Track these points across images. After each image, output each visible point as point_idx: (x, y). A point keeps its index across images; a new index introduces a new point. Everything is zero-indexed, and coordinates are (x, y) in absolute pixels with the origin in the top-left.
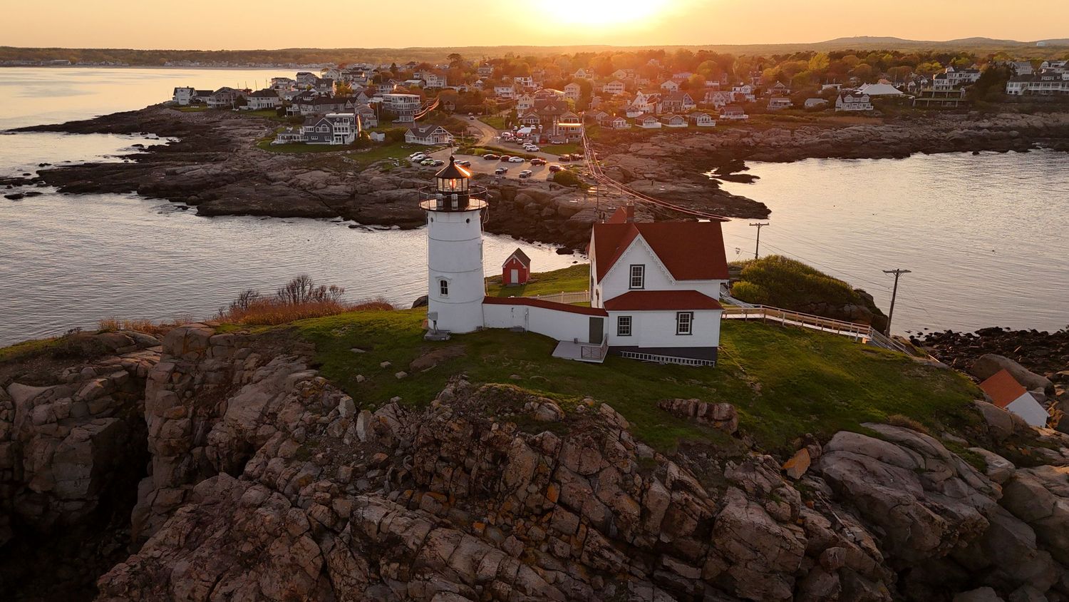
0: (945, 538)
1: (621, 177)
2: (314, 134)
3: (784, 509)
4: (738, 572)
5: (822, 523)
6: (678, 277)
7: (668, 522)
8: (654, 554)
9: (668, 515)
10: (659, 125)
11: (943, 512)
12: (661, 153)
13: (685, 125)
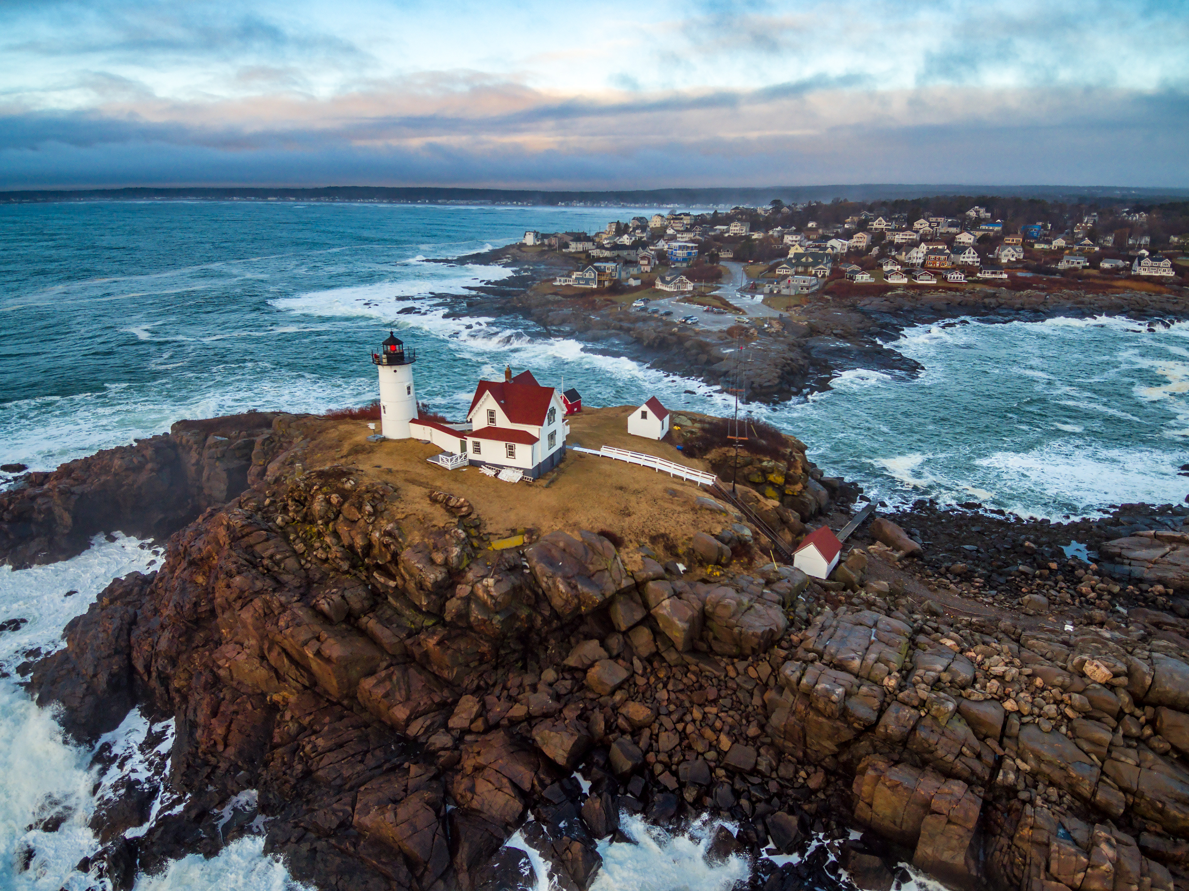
2: (582, 279)
6: (512, 419)
8: (370, 569)
10: (905, 281)
11: (573, 587)
13: (931, 282)
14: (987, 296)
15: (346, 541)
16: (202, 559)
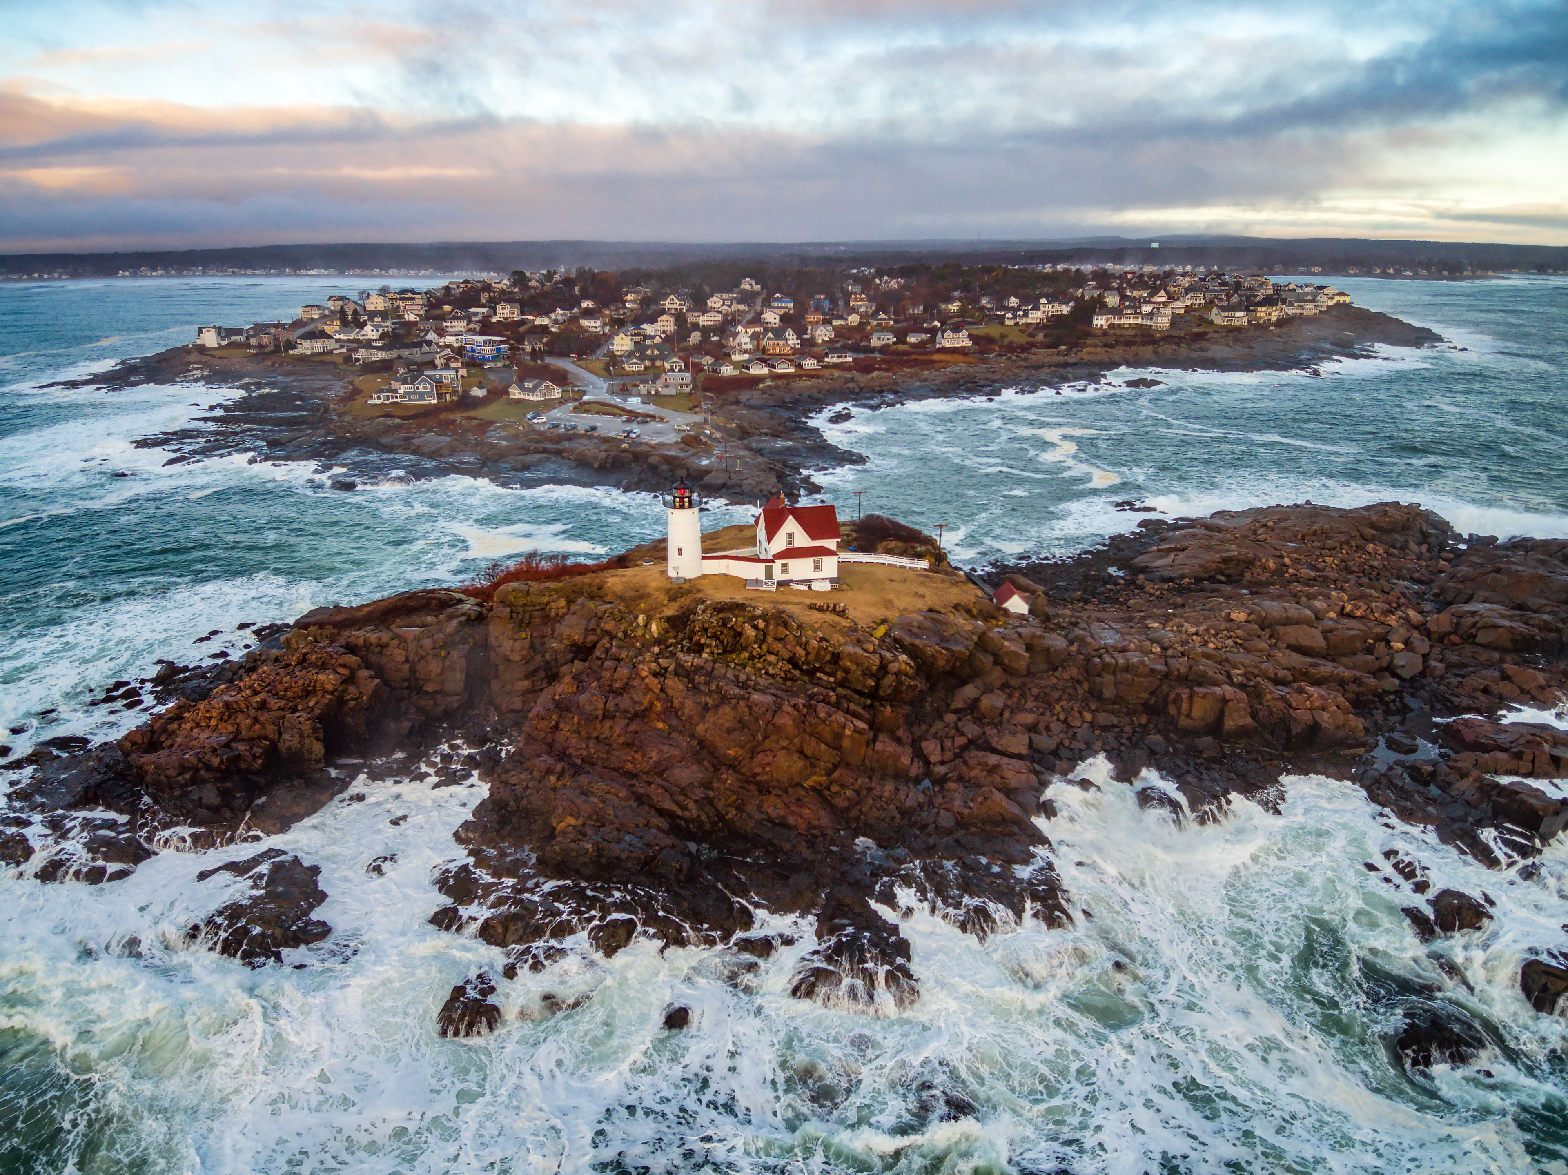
0: (947, 661)
1: (738, 434)
2: (414, 393)
3: (871, 648)
4: (851, 676)
5: (888, 655)
6: (813, 537)
7: (818, 657)
8: (811, 673)
9: (818, 653)
10: (766, 371)
11: (947, 649)
12: (771, 403)
13: (792, 370)
14: (847, 381)
15: (787, 655)
16: (644, 710)
